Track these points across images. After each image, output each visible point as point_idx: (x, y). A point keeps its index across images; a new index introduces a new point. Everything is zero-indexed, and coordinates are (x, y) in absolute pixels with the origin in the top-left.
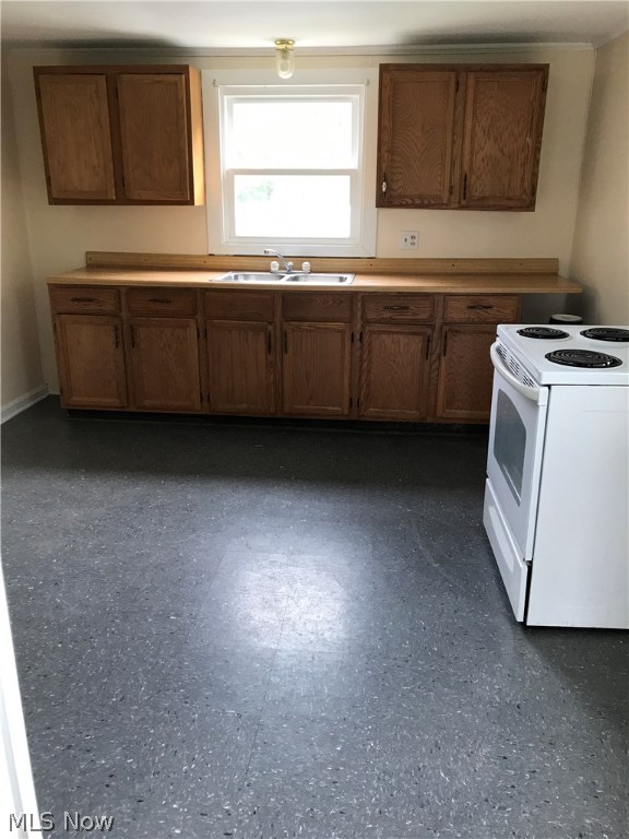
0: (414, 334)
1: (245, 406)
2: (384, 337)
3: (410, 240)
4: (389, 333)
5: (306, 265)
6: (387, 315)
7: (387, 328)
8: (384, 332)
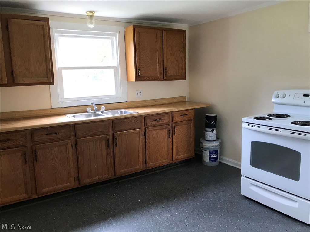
0: (164, 129)
1: (97, 177)
2: (154, 132)
3: (139, 94)
4: (155, 130)
5: (103, 107)
6: (154, 123)
7: (154, 128)
8: (153, 130)
